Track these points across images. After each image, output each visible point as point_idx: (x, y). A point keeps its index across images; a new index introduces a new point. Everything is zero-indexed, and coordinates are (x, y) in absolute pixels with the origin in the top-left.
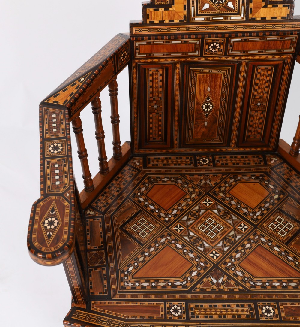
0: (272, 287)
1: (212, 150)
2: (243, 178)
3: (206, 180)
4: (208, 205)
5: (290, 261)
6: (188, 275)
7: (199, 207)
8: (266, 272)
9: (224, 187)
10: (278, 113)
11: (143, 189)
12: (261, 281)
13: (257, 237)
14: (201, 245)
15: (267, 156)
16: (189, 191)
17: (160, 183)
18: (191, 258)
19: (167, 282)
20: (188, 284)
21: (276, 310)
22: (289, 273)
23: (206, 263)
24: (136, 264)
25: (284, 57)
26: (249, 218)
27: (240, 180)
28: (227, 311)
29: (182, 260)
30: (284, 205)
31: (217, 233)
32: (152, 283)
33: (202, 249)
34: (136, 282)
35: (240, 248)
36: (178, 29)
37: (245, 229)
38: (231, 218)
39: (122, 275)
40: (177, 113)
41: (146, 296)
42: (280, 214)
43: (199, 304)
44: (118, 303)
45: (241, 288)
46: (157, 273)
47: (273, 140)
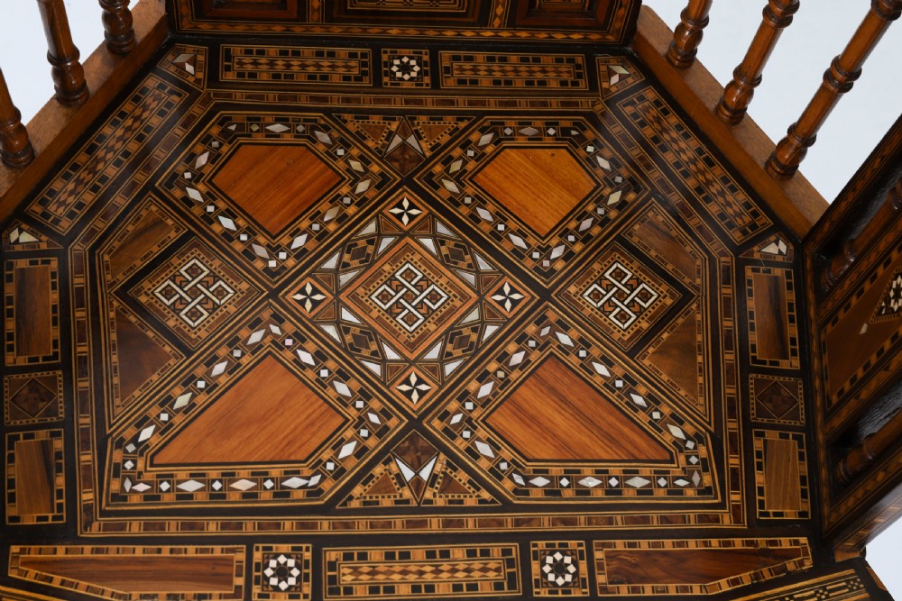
0: (578, 493)
2: (523, 131)
3: (405, 135)
4: (405, 219)
5: (635, 408)
6: (326, 455)
7: (378, 226)
8: (564, 445)
9: (460, 162)
11: (202, 160)
12: (547, 471)
13: (546, 331)
14: (374, 353)
15: (599, 57)
16: (349, 170)
17: (260, 138)
18: (341, 399)
19: (259, 477)
20: (327, 485)
21: (583, 565)
22: (630, 448)
23: (385, 414)
24: (164, 417)
26: (527, 266)
27: (511, 138)
28: (437, 571)
29: (312, 404)
30: (637, 227)
31: (428, 314)
32: (214, 481)
33: (376, 368)
34: (162, 478)
35: (492, 367)
37: (514, 303)
38: (473, 268)
39: (117, 456)
41: (191, 526)
42: (622, 254)
43: (356, 550)
44: (98, 551)
45: (486, 495)
46: (229, 448)
47: (622, 12)
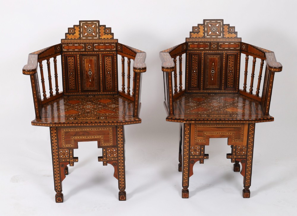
1: (94, 93)
3: (90, 99)
4: (89, 103)
7: (86, 104)
10: (116, 76)
11: (66, 101)
15: (115, 95)
17: (73, 100)
25: (113, 52)
27: (103, 99)
36: (77, 41)
40: (79, 76)
47: (116, 88)
